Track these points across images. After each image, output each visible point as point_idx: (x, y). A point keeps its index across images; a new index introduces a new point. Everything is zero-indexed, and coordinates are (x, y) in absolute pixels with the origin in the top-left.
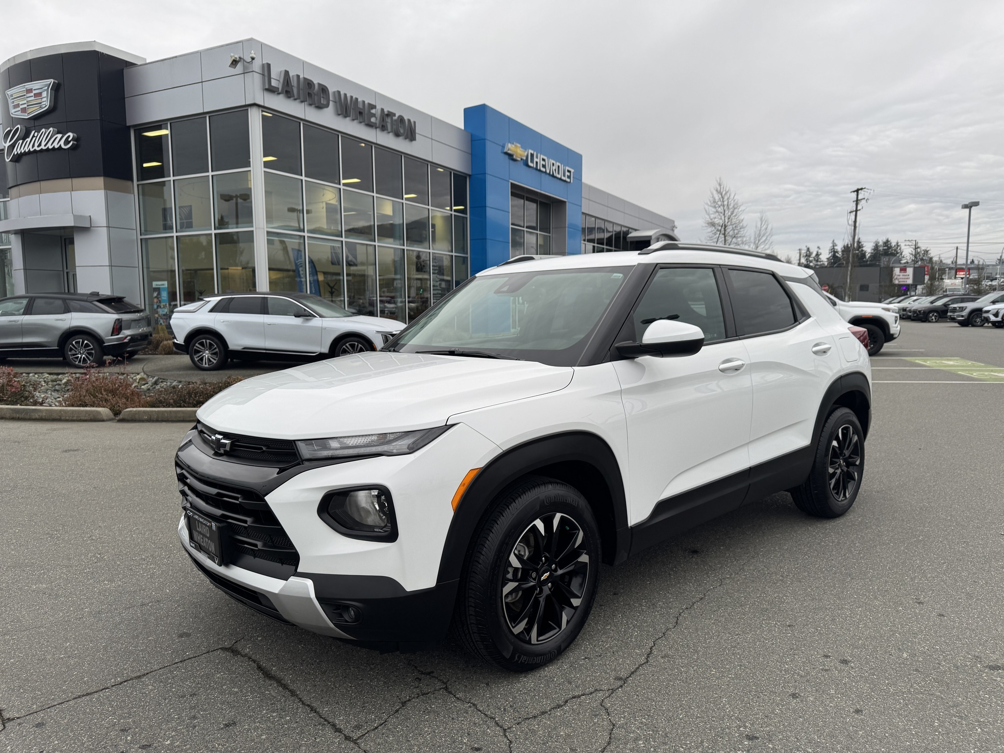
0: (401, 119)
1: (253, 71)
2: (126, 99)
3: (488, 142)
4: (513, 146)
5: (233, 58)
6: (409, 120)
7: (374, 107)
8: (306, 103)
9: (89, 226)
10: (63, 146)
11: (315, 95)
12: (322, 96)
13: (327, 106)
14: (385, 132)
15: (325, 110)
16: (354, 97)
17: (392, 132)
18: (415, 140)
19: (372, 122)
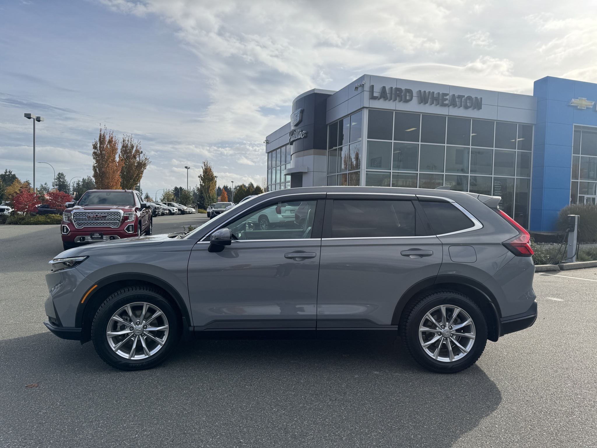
2: (327, 112)
4: (578, 100)
5: (356, 86)
9: (307, 172)
10: (302, 137)
12: (407, 95)
13: (411, 100)
15: (410, 102)
16: (431, 92)
17: (462, 107)
18: (481, 109)
19: (445, 104)
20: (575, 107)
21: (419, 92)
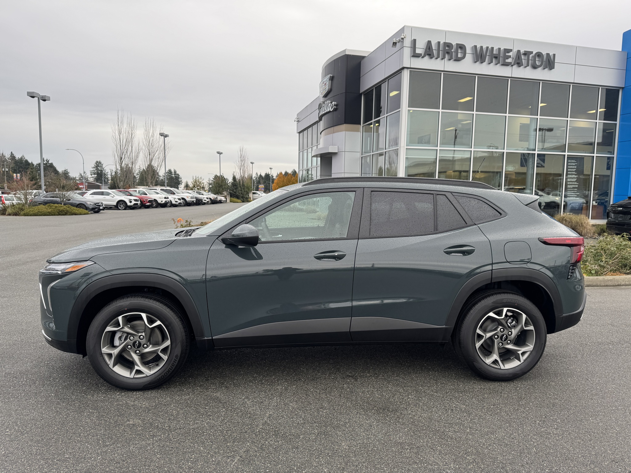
0: (539, 55)
1: (405, 47)
2: (361, 78)
5: (394, 41)
6: (548, 55)
7: (511, 50)
8: (446, 59)
9: (337, 152)
10: (331, 110)
11: (452, 52)
12: (459, 51)
13: (464, 57)
14: (522, 67)
15: (463, 60)
16: (490, 47)
17: (529, 66)
18: (554, 68)
19: (507, 62)
21: (474, 48)
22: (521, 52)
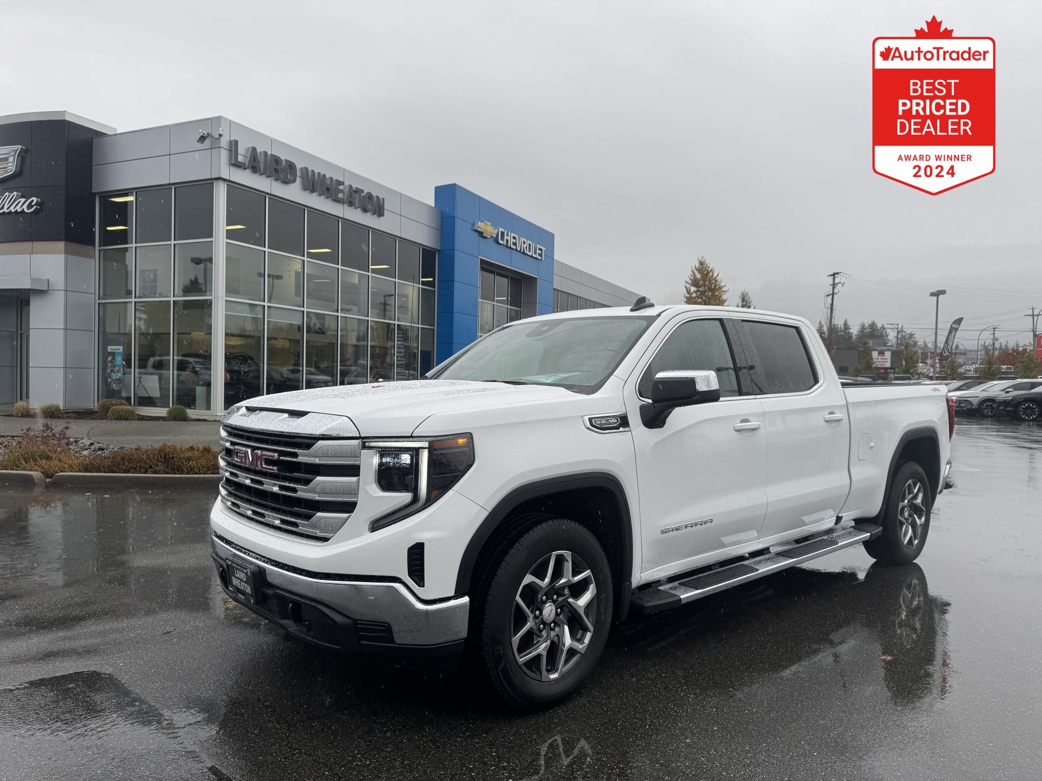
1: (220, 147)
2: (93, 167)
3: (458, 219)
4: (484, 224)
5: (201, 134)
9: (47, 289)
10: (26, 210)
12: (289, 171)
13: (294, 181)
15: (292, 185)
16: (322, 174)
17: (360, 207)
18: (384, 216)
19: (339, 198)
20: (481, 234)
21: (304, 171)
22: (353, 187)
